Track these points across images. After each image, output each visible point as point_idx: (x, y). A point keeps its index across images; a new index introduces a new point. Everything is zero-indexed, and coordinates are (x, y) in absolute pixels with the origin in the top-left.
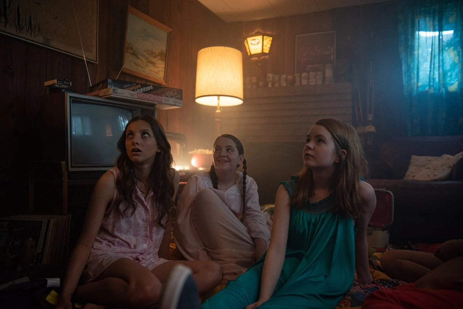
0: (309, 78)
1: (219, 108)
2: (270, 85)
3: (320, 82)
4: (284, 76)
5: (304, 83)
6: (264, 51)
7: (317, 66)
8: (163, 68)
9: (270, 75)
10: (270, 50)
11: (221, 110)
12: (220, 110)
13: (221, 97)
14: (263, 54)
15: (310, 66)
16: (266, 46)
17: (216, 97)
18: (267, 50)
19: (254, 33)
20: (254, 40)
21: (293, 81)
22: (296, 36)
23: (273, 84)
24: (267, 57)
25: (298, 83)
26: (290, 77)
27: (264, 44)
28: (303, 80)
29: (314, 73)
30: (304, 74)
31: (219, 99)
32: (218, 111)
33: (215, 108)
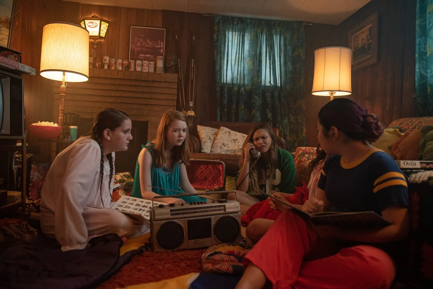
0: (142, 66)
1: (64, 83)
2: (106, 67)
3: (152, 70)
4: (120, 61)
5: (139, 69)
6: (101, 35)
7: (148, 56)
8: (7, 36)
9: (107, 58)
10: (106, 35)
11: (67, 85)
12: (65, 86)
13: (66, 73)
14: (100, 37)
15: (142, 55)
16: (103, 30)
17: (62, 73)
18: (103, 34)
19: (90, 16)
20: (92, 23)
21: (128, 67)
22: (131, 27)
23: (109, 66)
24: (102, 40)
25: (132, 69)
26: (126, 62)
27: (102, 29)
28: (137, 67)
29: (147, 62)
30: (139, 62)
31: (64, 74)
32: (63, 86)
33: (60, 83)
